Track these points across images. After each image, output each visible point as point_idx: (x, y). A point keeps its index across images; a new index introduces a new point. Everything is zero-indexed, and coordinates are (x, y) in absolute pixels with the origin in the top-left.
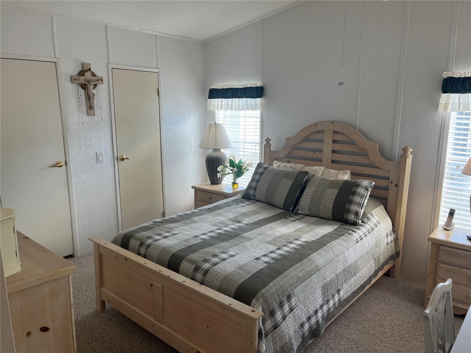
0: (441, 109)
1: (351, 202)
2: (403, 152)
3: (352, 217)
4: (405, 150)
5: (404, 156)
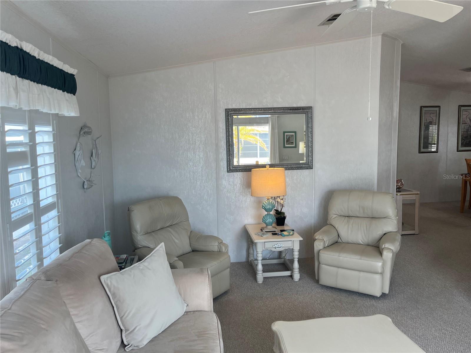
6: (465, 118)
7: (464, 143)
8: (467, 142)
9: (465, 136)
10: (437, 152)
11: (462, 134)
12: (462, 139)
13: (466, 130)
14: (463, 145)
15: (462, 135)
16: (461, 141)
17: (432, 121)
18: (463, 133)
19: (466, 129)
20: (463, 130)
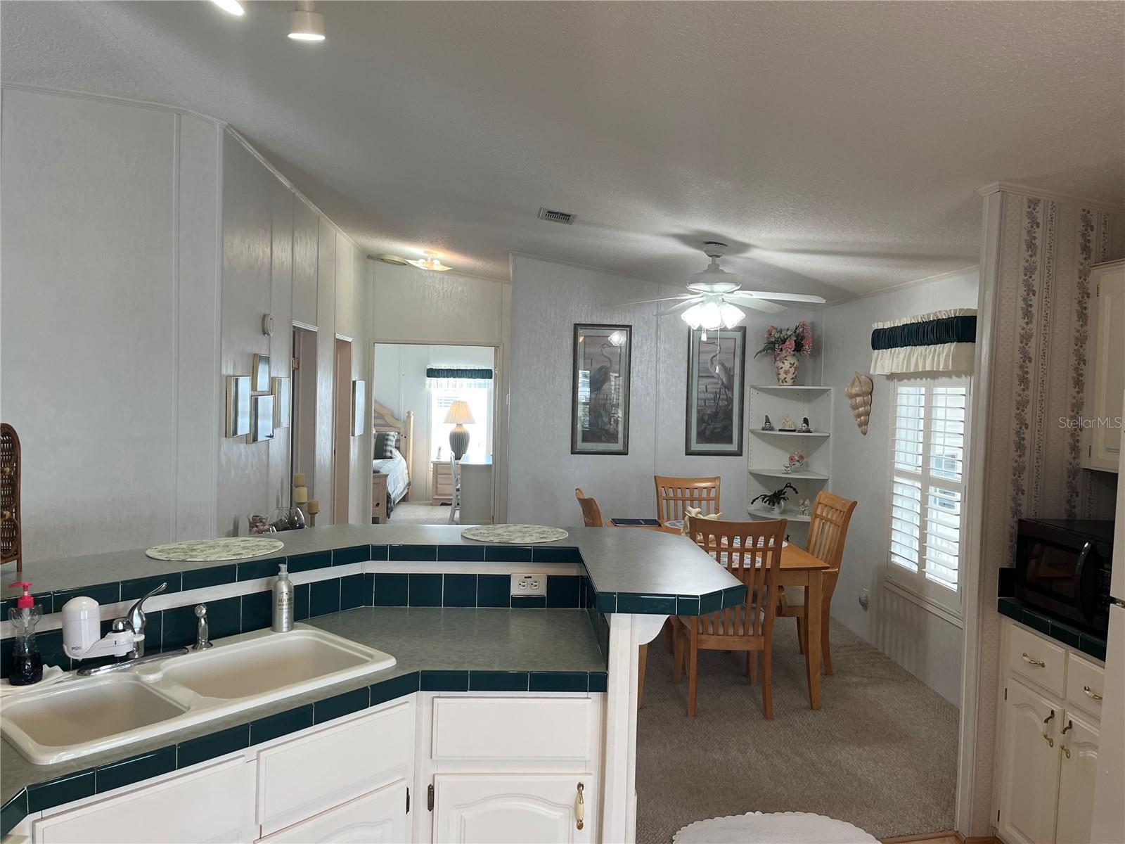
0: (427, 387)
1: (386, 445)
2: (407, 414)
3: (389, 454)
4: (409, 413)
5: (409, 417)
6: (709, 361)
7: (708, 433)
8: (715, 428)
9: (709, 412)
10: (627, 454)
11: (701, 406)
12: (701, 421)
13: (712, 396)
14: (702, 437)
15: (699, 411)
16: (698, 425)
17: (608, 365)
18: (703, 404)
19: (712, 393)
20: (702, 396)
